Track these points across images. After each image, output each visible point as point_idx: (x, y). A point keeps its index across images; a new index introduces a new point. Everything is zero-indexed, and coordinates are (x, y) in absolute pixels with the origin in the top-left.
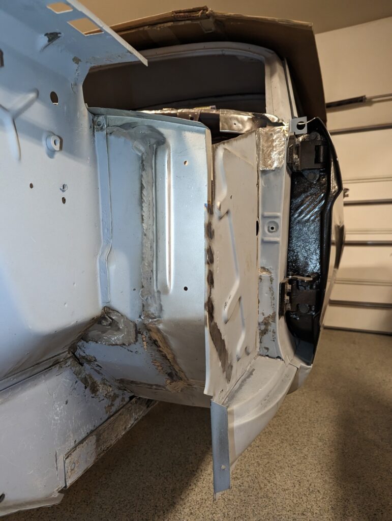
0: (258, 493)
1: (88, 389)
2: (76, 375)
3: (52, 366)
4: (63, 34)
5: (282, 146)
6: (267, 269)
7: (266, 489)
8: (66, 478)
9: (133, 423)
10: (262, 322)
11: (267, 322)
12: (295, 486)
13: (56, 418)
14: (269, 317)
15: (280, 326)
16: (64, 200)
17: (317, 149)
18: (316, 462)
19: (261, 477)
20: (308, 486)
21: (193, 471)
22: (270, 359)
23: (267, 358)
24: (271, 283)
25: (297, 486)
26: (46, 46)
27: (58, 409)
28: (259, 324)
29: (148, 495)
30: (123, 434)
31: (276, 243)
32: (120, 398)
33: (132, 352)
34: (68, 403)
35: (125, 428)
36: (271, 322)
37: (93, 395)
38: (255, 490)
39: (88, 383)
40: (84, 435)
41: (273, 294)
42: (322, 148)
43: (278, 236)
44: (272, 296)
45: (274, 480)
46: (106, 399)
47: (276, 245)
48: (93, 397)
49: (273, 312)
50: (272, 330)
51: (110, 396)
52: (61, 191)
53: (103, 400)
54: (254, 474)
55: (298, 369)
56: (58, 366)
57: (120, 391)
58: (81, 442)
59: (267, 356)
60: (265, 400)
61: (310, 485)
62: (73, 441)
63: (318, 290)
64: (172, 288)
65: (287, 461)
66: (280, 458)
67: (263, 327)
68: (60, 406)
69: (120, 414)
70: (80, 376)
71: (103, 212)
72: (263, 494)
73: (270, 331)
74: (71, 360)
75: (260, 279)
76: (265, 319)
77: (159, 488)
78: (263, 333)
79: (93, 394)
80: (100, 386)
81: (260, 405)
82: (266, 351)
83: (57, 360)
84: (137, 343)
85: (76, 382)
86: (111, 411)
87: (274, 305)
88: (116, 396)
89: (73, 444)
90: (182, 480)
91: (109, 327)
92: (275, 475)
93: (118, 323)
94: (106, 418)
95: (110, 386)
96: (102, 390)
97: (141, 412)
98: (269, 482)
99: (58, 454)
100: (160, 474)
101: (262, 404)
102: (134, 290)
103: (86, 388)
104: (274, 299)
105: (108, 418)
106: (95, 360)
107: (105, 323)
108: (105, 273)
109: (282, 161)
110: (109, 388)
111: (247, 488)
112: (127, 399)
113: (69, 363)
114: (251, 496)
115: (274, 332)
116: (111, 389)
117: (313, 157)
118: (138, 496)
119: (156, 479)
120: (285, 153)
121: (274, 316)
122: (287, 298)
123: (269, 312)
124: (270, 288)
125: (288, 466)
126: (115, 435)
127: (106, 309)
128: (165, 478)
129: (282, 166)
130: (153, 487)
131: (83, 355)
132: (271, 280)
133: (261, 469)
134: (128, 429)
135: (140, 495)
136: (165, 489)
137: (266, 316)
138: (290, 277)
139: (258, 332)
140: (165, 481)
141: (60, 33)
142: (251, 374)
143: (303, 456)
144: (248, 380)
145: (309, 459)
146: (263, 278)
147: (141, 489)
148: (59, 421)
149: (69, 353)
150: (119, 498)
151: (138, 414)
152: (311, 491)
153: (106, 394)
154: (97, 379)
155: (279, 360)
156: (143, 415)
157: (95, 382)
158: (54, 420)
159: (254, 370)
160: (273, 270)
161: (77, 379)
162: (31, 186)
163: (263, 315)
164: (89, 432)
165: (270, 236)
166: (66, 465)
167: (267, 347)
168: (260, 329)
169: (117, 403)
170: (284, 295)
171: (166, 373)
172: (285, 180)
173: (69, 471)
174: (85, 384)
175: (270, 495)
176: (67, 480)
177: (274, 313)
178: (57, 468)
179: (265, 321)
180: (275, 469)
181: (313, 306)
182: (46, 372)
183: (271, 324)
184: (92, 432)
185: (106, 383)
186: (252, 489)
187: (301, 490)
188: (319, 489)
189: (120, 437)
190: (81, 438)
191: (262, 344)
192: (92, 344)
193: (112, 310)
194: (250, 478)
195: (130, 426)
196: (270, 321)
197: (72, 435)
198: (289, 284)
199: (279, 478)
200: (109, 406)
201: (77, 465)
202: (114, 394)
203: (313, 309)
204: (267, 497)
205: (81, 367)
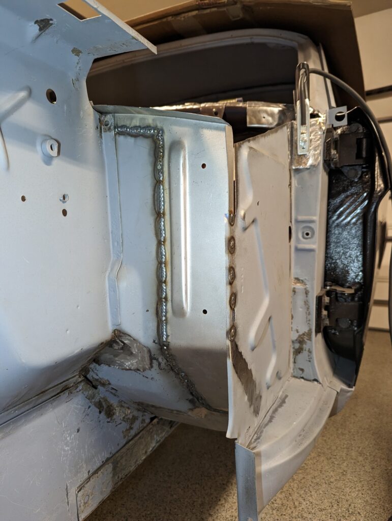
0: (292, 512)
1: (103, 413)
2: (89, 399)
3: (61, 392)
4: (55, 20)
5: (318, 140)
6: (302, 280)
7: (301, 508)
8: (79, 512)
9: (155, 446)
10: (296, 340)
11: (301, 340)
12: (332, 506)
13: (66, 449)
14: (304, 334)
15: (317, 344)
16: (65, 213)
17: (359, 142)
18: (355, 479)
19: (296, 494)
20: (347, 506)
21: (223, 484)
22: (306, 381)
23: (303, 380)
24: (307, 297)
25: (335, 507)
26: (39, 36)
27: (68, 439)
28: (293, 342)
29: (175, 509)
30: (143, 459)
31: (312, 250)
32: (140, 419)
33: (147, 378)
34: (80, 431)
35: (146, 452)
36: (307, 341)
37: (109, 420)
38: (288, 509)
39: (103, 407)
40: (98, 464)
41: (308, 309)
42: (364, 141)
43: (314, 243)
44: (308, 310)
45: (310, 498)
46: (123, 423)
47: (312, 253)
48: (109, 422)
49: (308, 329)
50: (307, 349)
51: (129, 418)
52: (61, 202)
53: (121, 423)
54: (287, 490)
55: (338, 393)
56: (67, 392)
57: (139, 412)
58: (96, 472)
59: (302, 378)
60: (300, 436)
61: (350, 505)
62: (87, 472)
63: (361, 302)
64: (189, 310)
65: (324, 477)
66: (316, 474)
67: (297, 346)
68: (70, 435)
69: (140, 437)
70: (93, 400)
71: (112, 223)
72: (297, 513)
73: (305, 350)
74: (82, 384)
75: (294, 291)
76: (300, 336)
77: (187, 501)
78: (298, 352)
79: (108, 418)
80: (117, 409)
81: (294, 443)
82: (301, 372)
83: (66, 386)
84: (152, 369)
85: (89, 407)
86: (130, 435)
87: (309, 321)
88: (134, 419)
89: (86, 476)
90: (211, 494)
91: (122, 351)
92: (311, 492)
93: (130, 347)
94: (124, 443)
95: (128, 408)
96: (118, 414)
97: (164, 433)
98: (304, 500)
99: (69, 487)
100: (188, 486)
101: (296, 441)
102: (147, 311)
103: (100, 412)
104: (309, 314)
105: (127, 443)
106: (110, 384)
107: (116, 347)
108: (114, 291)
109: (318, 158)
110: (127, 410)
111: (280, 506)
112: (148, 421)
113: (80, 387)
114: (285, 515)
115: (310, 352)
116: (129, 412)
117: (355, 151)
118: (165, 509)
119: (184, 492)
120: (321, 148)
121: (309, 334)
122: (325, 313)
123: (304, 329)
124: (305, 302)
125: (326, 483)
126: (135, 461)
127: (116, 332)
128: (193, 491)
129: (319, 164)
130: (180, 501)
131: (97, 377)
132: (307, 293)
133: (296, 485)
134: (149, 453)
135: (167, 508)
136: (193, 504)
137: (301, 333)
138: (328, 288)
139: (292, 350)
140: (194, 494)
141: (51, 20)
142: (283, 402)
143: (341, 471)
144: (280, 410)
145: (349, 476)
146: (297, 291)
147: (169, 502)
148: (70, 452)
149: (80, 377)
150: (145, 511)
151: (161, 436)
152: (350, 512)
153: (124, 418)
154: (114, 402)
155: (316, 383)
156: (166, 436)
157: (111, 406)
158: (64, 450)
159: (287, 396)
160: (308, 281)
161: (90, 404)
162: (23, 199)
163: (298, 332)
164: (104, 460)
165: (304, 243)
166: (78, 499)
167: (301, 367)
168: (293, 348)
169: (137, 425)
170: (321, 309)
171: (187, 400)
172: (321, 179)
173: (82, 505)
174: (99, 408)
175: (305, 515)
176: (79, 515)
177: (310, 330)
178: (68, 503)
179: (300, 339)
180: (311, 485)
181: (355, 321)
182: (53, 400)
183: (306, 342)
184: (108, 460)
185: (123, 405)
186: (285, 507)
187: (340, 510)
188: (359, 511)
189: (140, 462)
190: (95, 468)
191: (296, 365)
192: (104, 368)
193: (123, 333)
194: (284, 494)
195: (151, 449)
196: (305, 339)
197: (84, 466)
198: (328, 296)
199: (316, 495)
200: (127, 430)
201: (90, 498)
202: (133, 416)
203: (355, 324)
204: (302, 517)
205: (94, 390)
